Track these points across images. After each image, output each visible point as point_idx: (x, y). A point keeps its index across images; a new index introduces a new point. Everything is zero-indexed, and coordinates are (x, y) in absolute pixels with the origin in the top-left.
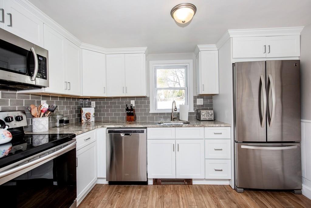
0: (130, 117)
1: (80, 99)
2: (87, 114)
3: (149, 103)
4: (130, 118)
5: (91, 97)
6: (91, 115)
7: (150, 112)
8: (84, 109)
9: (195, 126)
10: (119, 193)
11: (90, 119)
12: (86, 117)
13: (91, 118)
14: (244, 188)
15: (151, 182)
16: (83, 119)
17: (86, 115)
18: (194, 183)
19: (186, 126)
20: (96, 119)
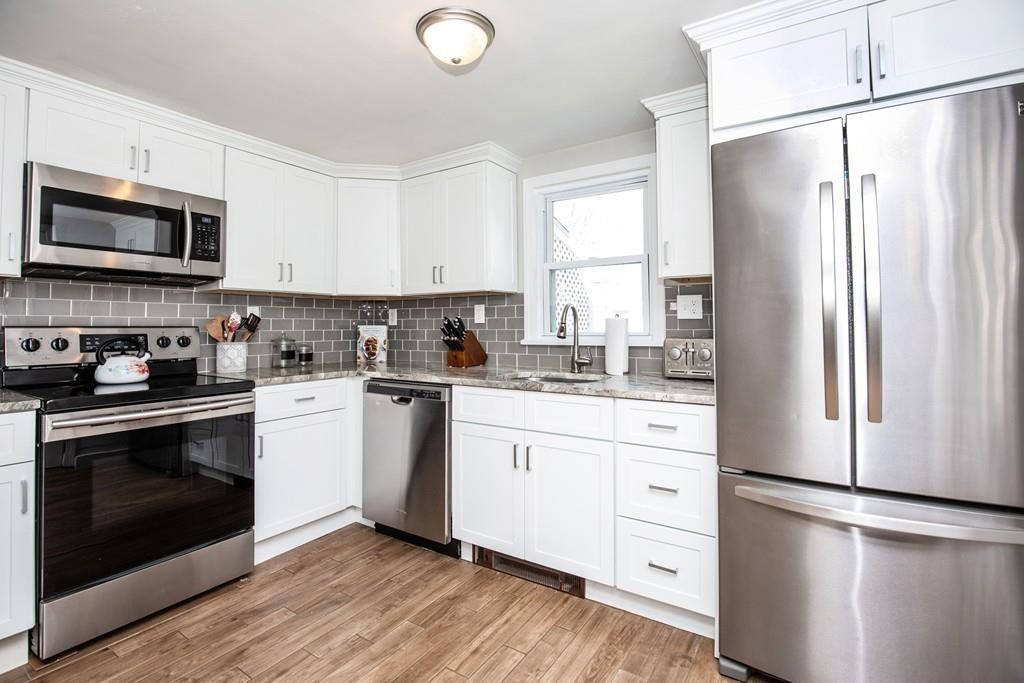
0: (454, 353)
1: (365, 302)
2: (368, 341)
3: (521, 310)
4: (456, 357)
5: (388, 297)
6: (378, 346)
7: (523, 342)
8: (362, 328)
9: (581, 392)
10: (378, 555)
11: (374, 354)
12: (367, 349)
13: (377, 352)
14: (749, 669)
15: (467, 555)
16: (359, 354)
17: (366, 344)
18: (590, 594)
19: (553, 389)
20: (390, 355)
